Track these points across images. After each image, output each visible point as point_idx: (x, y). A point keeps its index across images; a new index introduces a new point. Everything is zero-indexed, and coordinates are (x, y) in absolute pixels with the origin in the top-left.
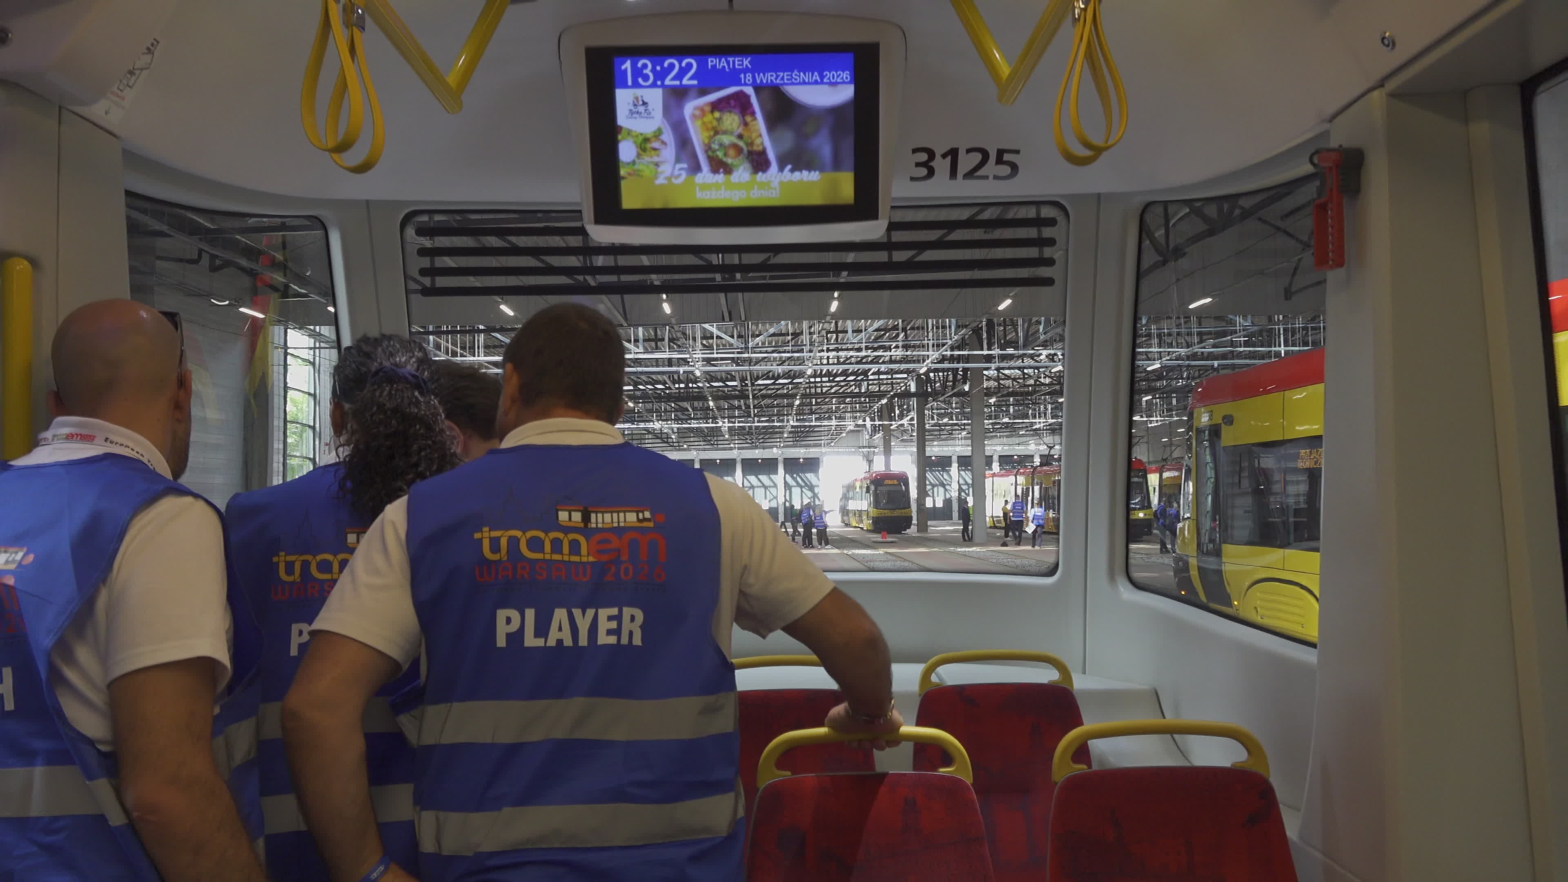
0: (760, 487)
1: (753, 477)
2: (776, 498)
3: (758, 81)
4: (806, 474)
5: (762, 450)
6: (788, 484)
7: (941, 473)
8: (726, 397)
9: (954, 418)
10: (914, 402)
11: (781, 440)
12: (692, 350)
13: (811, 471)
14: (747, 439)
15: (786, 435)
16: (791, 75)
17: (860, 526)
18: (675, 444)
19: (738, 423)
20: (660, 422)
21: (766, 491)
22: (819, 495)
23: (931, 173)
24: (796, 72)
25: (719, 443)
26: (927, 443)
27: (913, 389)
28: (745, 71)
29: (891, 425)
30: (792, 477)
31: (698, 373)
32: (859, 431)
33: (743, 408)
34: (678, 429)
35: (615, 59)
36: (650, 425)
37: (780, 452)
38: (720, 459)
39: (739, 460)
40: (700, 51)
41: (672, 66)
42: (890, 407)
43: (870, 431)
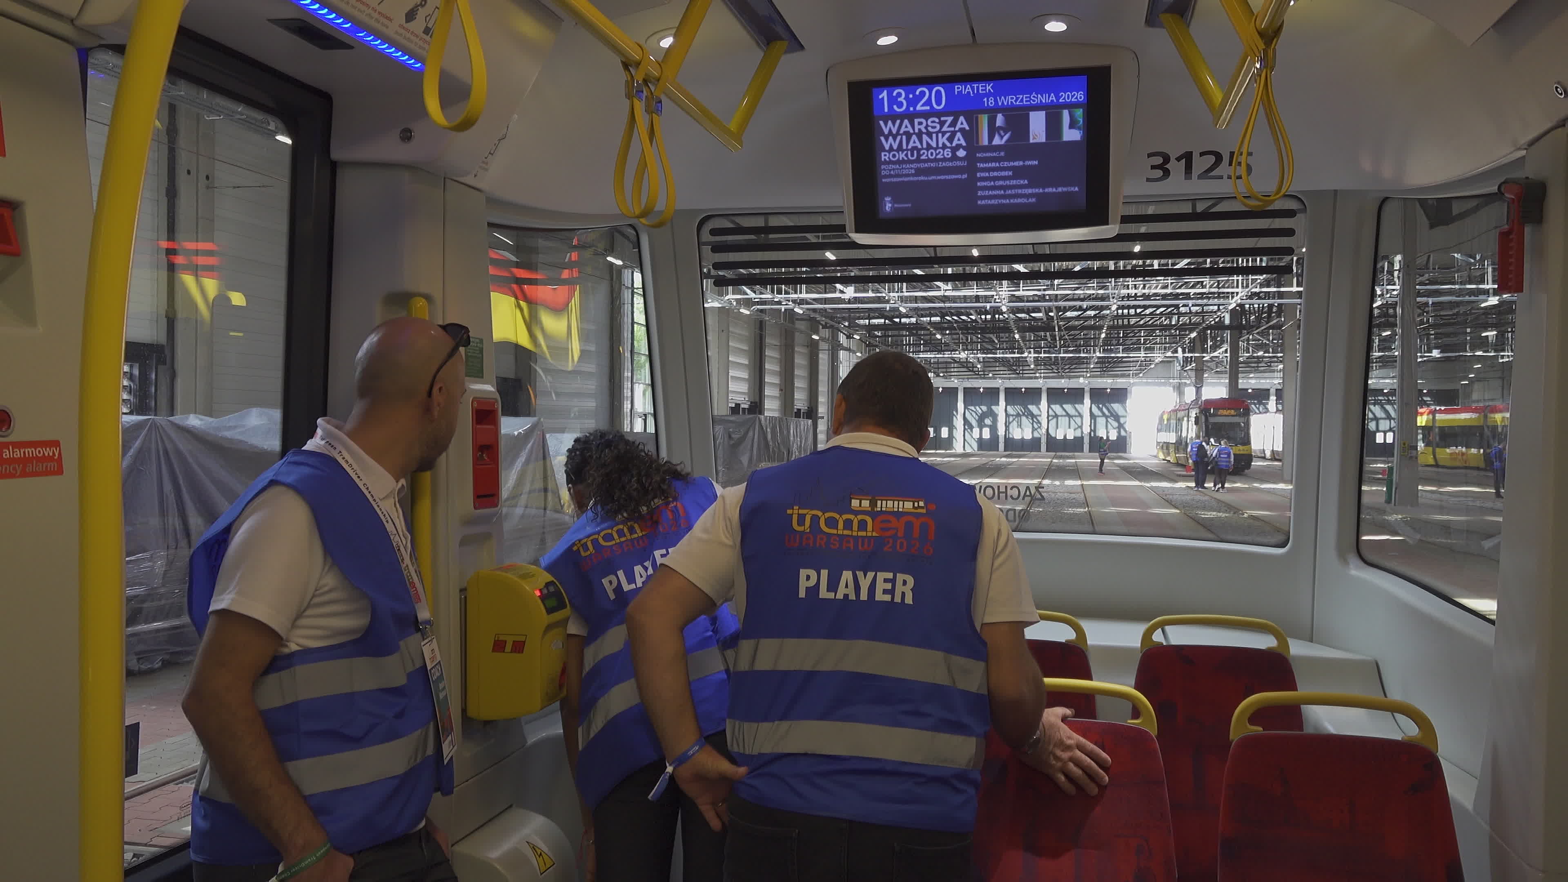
0: (1065, 416)
1: (1058, 406)
2: (1081, 427)
3: (1000, 104)
4: (1112, 405)
5: (1068, 380)
6: (1094, 414)
7: (1257, 406)
8: (1032, 329)
9: (1271, 350)
10: (1227, 334)
11: (1088, 370)
12: (999, 288)
13: (1118, 401)
14: (1053, 369)
15: (1092, 366)
16: (1030, 97)
17: (1167, 459)
18: (980, 373)
19: (1044, 353)
20: (966, 352)
21: (1070, 420)
22: (1125, 426)
23: (1167, 173)
24: (1034, 94)
25: (1025, 372)
26: (1240, 375)
27: (1227, 321)
28: (988, 95)
29: (1204, 357)
30: (1098, 408)
31: (1004, 309)
32: (1170, 362)
33: (1049, 340)
34: (984, 358)
35: (873, 89)
36: (956, 355)
37: (1087, 382)
38: (1025, 388)
39: (1044, 389)
40: (947, 80)
41: (923, 94)
42: (1202, 338)
43: (1182, 362)
